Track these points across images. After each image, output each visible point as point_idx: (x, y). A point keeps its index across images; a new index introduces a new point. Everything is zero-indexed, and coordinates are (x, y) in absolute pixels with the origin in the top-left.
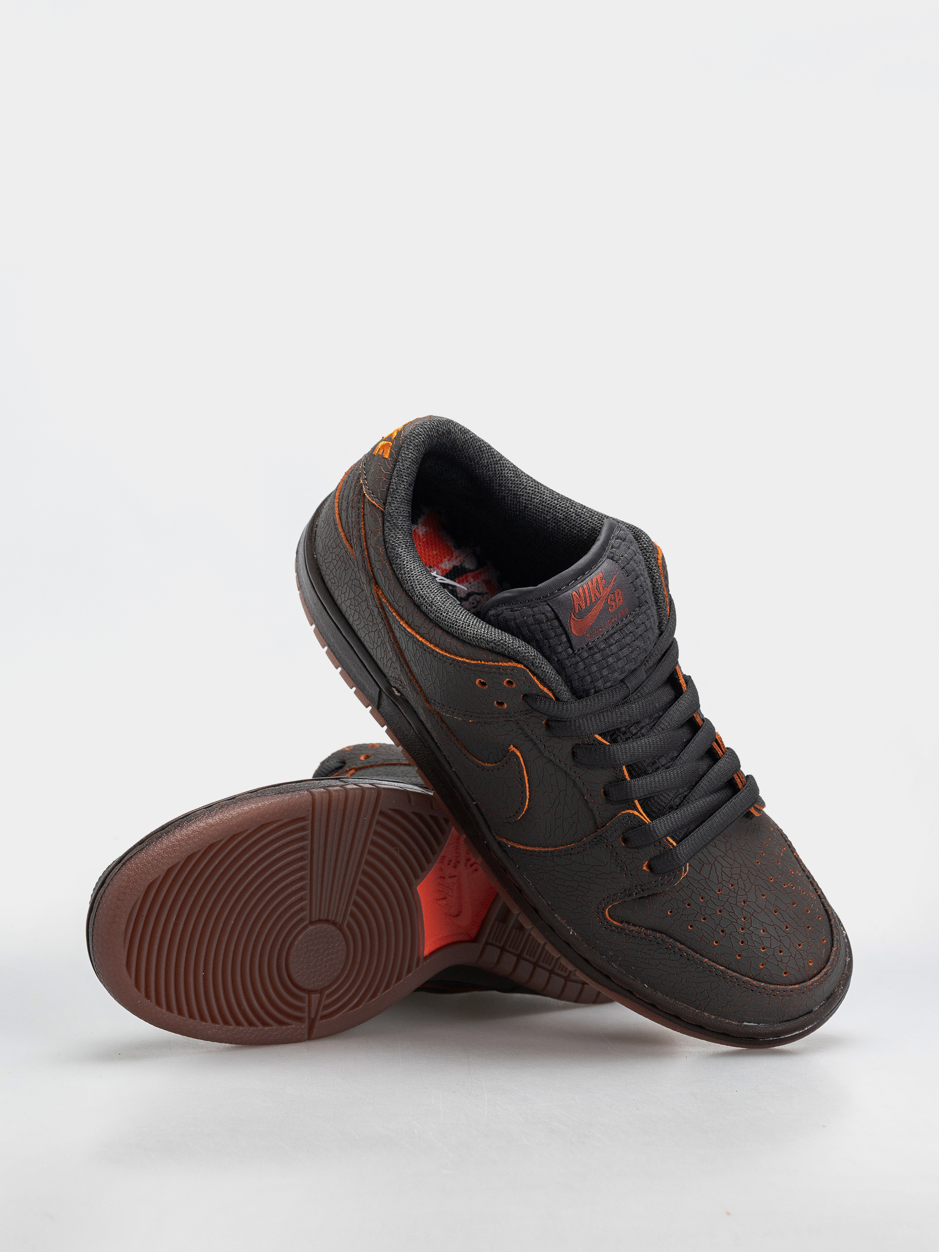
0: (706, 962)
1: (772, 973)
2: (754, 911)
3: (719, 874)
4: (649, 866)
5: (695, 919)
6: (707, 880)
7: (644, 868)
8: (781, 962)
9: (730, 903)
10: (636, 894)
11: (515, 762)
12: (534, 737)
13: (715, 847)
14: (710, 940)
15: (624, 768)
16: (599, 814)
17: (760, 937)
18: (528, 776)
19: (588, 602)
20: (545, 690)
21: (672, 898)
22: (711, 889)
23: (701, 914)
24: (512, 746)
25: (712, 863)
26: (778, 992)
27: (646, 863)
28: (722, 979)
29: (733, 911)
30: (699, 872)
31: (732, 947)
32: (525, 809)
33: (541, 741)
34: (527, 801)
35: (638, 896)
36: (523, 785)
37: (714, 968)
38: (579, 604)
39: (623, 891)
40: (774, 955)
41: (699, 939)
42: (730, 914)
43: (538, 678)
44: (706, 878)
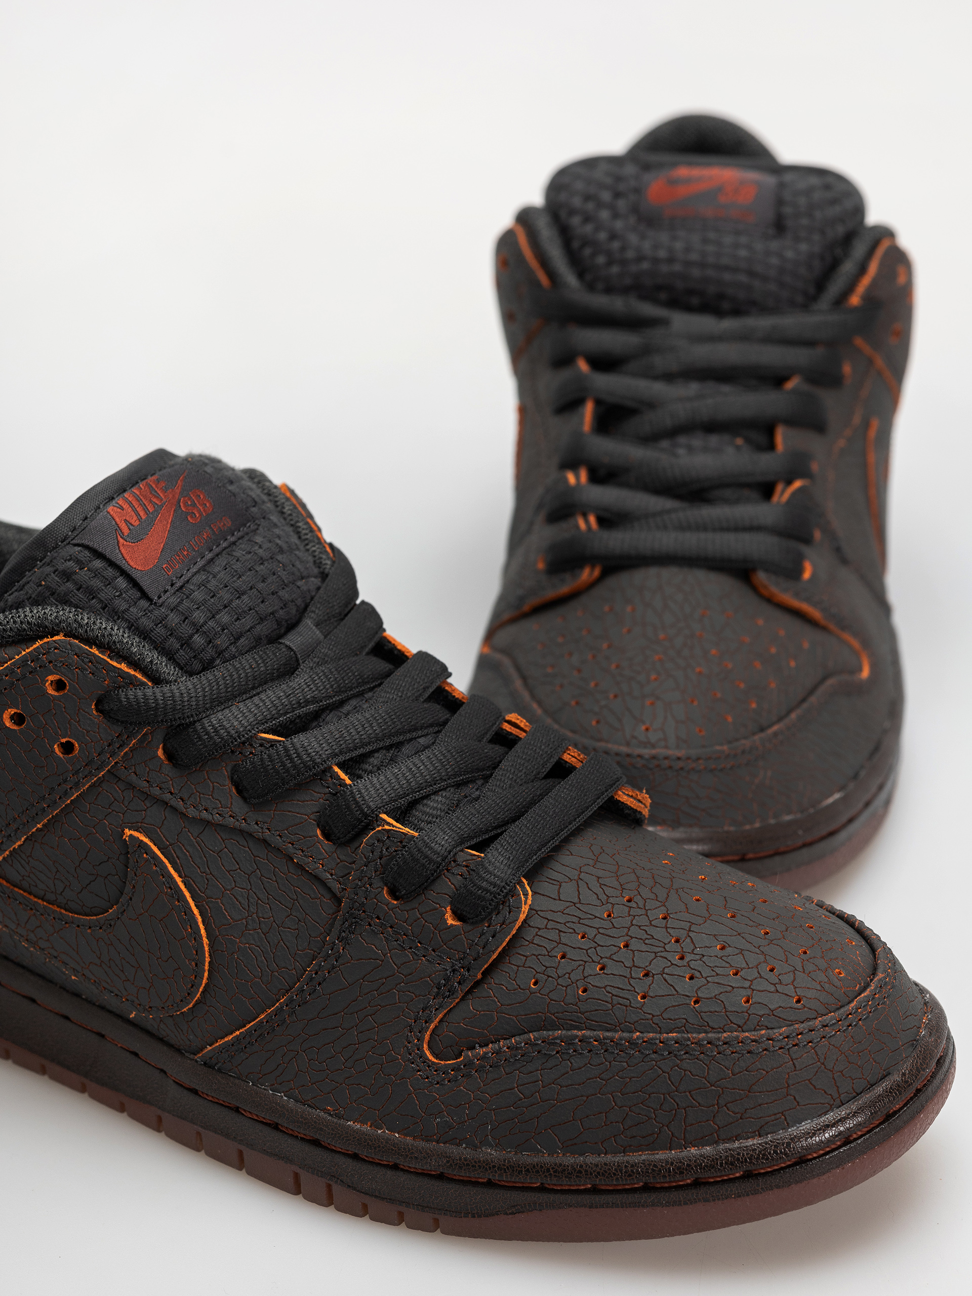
0: (638, 1038)
1: (772, 1007)
2: (689, 924)
3: (599, 891)
4: (457, 915)
5: (586, 975)
6: (577, 905)
7: (450, 921)
8: (781, 983)
9: (640, 927)
10: (459, 983)
11: (147, 860)
12: (156, 791)
13: (572, 855)
14: (630, 997)
15: (336, 769)
16: (332, 875)
17: (721, 958)
18: (180, 876)
19: (142, 513)
20: (123, 667)
21: (527, 957)
22: (591, 917)
23: (593, 961)
24: (127, 831)
25: (576, 878)
26: (799, 1037)
27: (448, 908)
28: (684, 1057)
29: (649, 937)
30: (557, 898)
31: (675, 993)
32: (207, 948)
33: (172, 793)
34: (201, 926)
35: (467, 987)
36: (181, 897)
37: (661, 1042)
38: (125, 520)
39: (436, 990)
40: (761, 977)
41: (610, 1006)
42: (647, 941)
43: (100, 647)
44: (575, 904)
